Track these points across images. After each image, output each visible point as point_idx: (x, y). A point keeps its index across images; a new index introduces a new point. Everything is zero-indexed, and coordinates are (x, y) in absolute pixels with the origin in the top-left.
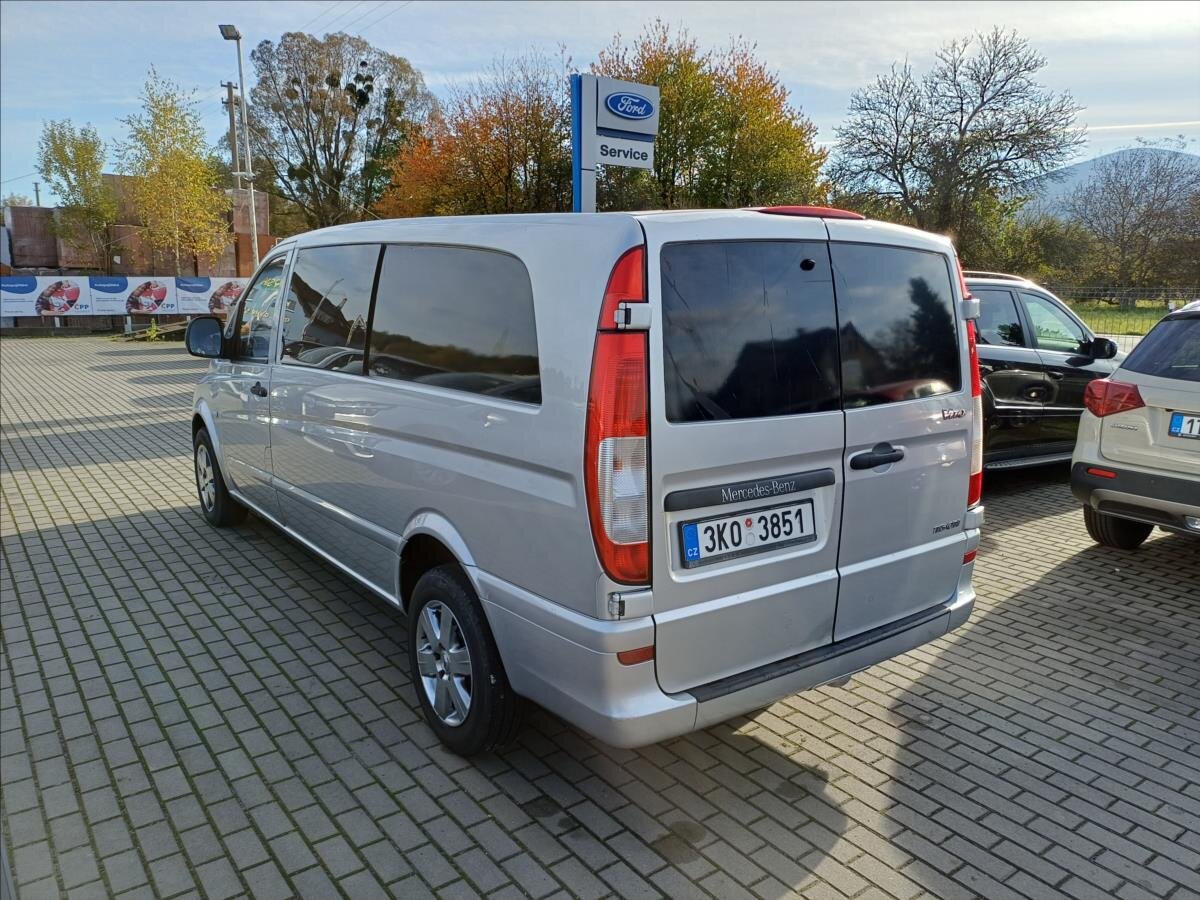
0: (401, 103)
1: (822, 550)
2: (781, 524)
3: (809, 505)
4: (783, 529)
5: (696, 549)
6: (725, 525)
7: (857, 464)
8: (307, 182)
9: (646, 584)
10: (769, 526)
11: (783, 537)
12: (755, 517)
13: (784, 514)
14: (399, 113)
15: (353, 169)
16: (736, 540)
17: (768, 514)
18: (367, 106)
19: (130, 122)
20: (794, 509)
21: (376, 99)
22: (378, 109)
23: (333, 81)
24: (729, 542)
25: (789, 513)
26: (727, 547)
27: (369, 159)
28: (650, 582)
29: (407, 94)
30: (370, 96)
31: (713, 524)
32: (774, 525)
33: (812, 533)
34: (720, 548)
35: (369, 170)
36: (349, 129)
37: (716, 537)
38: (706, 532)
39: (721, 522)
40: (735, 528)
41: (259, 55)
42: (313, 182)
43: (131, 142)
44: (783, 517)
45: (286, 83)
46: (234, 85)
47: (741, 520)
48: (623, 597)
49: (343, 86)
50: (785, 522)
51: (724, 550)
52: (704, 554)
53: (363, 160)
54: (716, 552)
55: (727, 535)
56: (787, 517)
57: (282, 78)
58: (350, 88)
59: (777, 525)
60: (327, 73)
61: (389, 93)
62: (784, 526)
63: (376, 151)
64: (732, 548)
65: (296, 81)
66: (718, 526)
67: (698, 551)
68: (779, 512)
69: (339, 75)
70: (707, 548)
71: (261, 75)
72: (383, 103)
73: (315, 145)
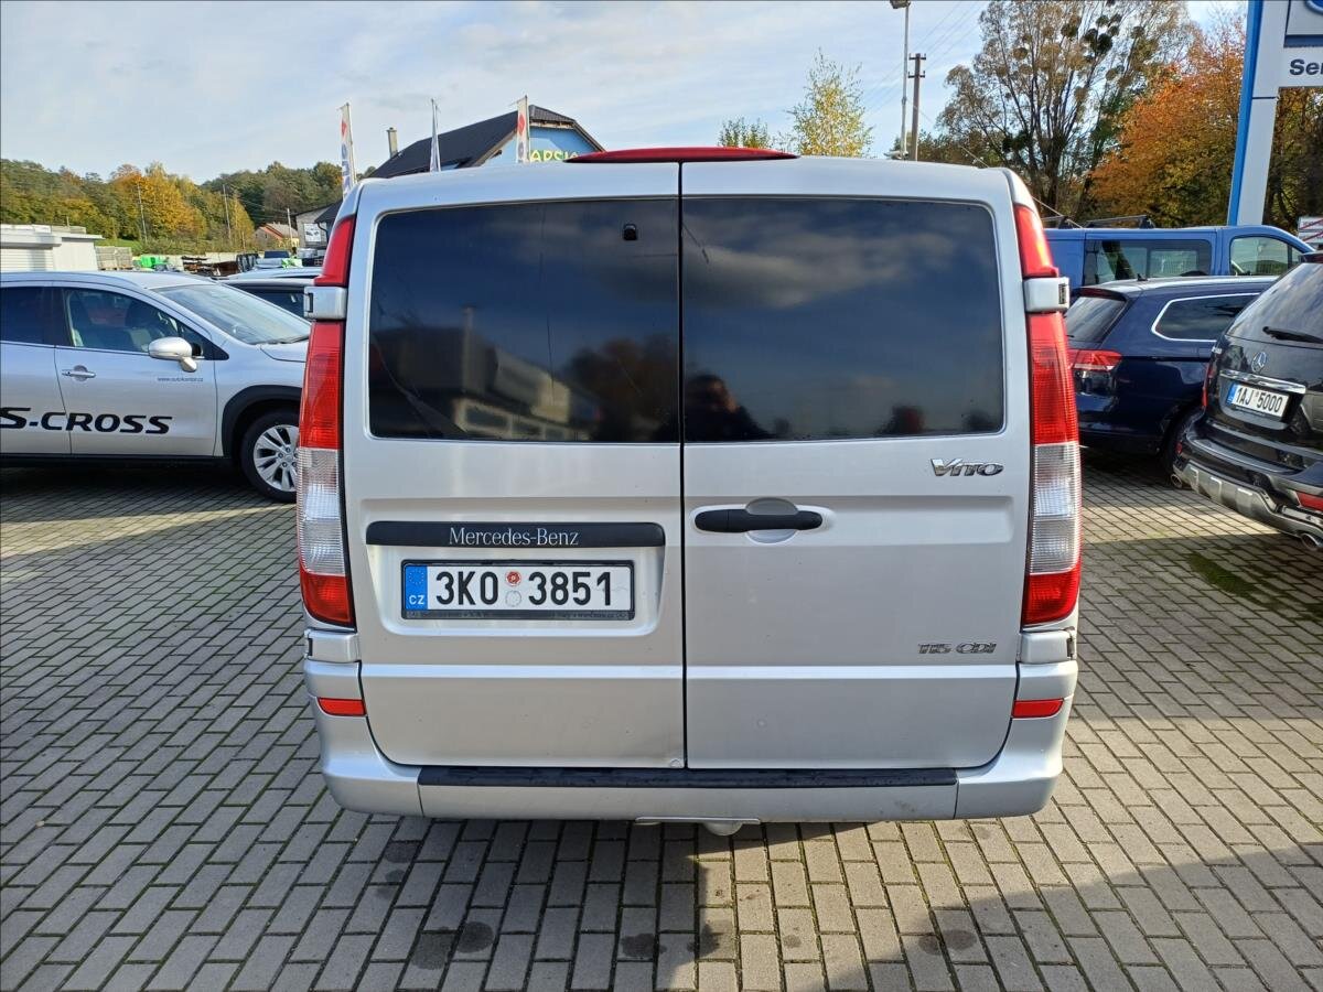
0: (1154, 42)
1: (648, 636)
2: (570, 587)
3: (626, 570)
4: (572, 595)
5: (422, 597)
6: (472, 574)
7: (707, 522)
8: (1025, 153)
9: (348, 626)
10: (549, 587)
11: (570, 605)
12: (526, 572)
13: (576, 575)
14: (1148, 55)
15: (1083, 131)
16: (489, 595)
17: (548, 572)
18: (1110, 52)
19: (795, 113)
20: (597, 572)
21: (1122, 42)
22: (1123, 55)
23: (1070, 31)
24: (476, 595)
25: (588, 575)
26: (472, 602)
27: (1103, 117)
28: (353, 624)
29: (1162, 29)
30: (1114, 39)
31: (454, 571)
32: (556, 587)
33: (628, 608)
34: (461, 602)
35: (1102, 132)
36: (1082, 85)
37: (455, 587)
38: (439, 578)
39: (466, 570)
40: (489, 581)
41: (988, 15)
42: (1031, 152)
43: (795, 134)
44: (575, 580)
45: (1017, 42)
46: (922, 56)
47: (498, 571)
48: (313, 635)
49: (1081, 32)
50: (577, 587)
51: (466, 605)
52: (433, 604)
53: (1095, 120)
54: (454, 605)
55: (474, 587)
56: (580, 580)
57: (1012, 36)
58: (1090, 36)
59: (563, 587)
60: (1064, 22)
61: (1138, 32)
62: (575, 591)
63: (1110, 108)
64: (480, 605)
65: (1026, 38)
66: (461, 574)
67: (425, 600)
68: (569, 571)
69: (1079, 20)
70: (439, 598)
71: (989, 39)
72: (1129, 46)
73: (1039, 107)
